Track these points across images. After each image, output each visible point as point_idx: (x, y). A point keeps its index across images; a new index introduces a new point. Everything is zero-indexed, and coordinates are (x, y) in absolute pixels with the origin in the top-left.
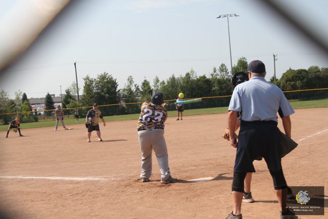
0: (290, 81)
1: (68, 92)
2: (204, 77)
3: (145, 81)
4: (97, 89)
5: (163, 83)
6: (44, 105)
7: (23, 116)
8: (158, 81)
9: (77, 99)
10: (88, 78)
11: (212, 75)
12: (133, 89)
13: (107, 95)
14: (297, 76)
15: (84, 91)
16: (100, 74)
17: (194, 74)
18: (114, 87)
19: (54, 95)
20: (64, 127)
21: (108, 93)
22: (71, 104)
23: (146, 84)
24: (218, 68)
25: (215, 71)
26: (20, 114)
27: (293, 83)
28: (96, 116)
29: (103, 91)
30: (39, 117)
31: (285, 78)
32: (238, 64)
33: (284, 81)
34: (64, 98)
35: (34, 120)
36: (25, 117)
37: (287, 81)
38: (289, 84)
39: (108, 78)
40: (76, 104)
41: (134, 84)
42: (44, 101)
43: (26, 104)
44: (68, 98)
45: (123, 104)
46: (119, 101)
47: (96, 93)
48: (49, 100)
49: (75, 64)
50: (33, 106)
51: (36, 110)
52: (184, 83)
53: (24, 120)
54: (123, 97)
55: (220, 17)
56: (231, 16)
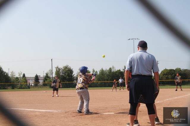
0: (165, 75)
1: (47, 74)
2: (120, 70)
4: (62, 74)
5: (97, 72)
6: (34, 81)
7: (22, 85)
8: (94, 71)
9: (52, 78)
10: (57, 67)
11: (123, 70)
13: (67, 77)
14: (169, 73)
15: (55, 74)
16: (64, 66)
17: (114, 69)
18: (71, 73)
19: (40, 76)
21: (68, 76)
22: (48, 81)
26: (21, 84)
27: (167, 76)
28: (57, 82)
29: (65, 75)
30: (31, 86)
31: (163, 73)
33: (162, 75)
34: (45, 77)
35: (28, 88)
36: (23, 86)
37: (163, 75)
38: (165, 77)
39: (69, 68)
40: (50, 81)
42: (34, 79)
43: (24, 79)
44: (47, 77)
46: (73, 81)
47: (62, 76)
48: (37, 78)
49: (52, 60)
50: (28, 81)
51: (29, 83)
52: (108, 72)
53: (22, 87)
55: (129, 39)
56: (135, 39)
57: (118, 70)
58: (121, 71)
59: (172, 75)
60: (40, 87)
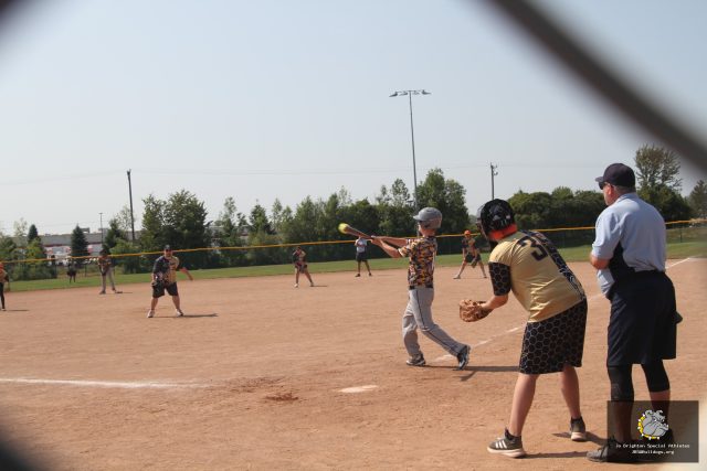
1: (114, 224)
2: (365, 202)
3: (258, 207)
4: (169, 221)
5: (289, 211)
6: (68, 248)
7: (29, 267)
8: (278, 207)
9: (131, 238)
10: (151, 200)
11: (379, 199)
12: (235, 221)
13: (186, 231)
14: (531, 205)
15: (144, 222)
16: (175, 194)
17: (347, 197)
18: (200, 216)
19: (88, 230)
20: (114, 289)
21: (189, 229)
22: (118, 248)
23: (258, 213)
24: (389, 187)
25: (384, 193)
26: (23, 264)
27: (524, 216)
28: (171, 267)
29: (178, 224)
30: (58, 269)
32: (428, 180)
34: (106, 235)
35: (50, 275)
36: (33, 270)
38: (519, 217)
39: (189, 200)
40: (127, 247)
41: (236, 213)
42: (69, 241)
43: (36, 245)
44: (114, 235)
45: (216, 248)
46: (207, 244)
47: (165, 228)
48: (79, 239)
49: (129, 173)
50: (48, 249)
51: (53, 257)
52: (327, 212)
53: (30, 275)
54: (217, 236)
55: (396, 95)
56: (416, 93)
57: (361, 200)
58: (371, 204)
59: (541, 212)
60: (93, 271)
